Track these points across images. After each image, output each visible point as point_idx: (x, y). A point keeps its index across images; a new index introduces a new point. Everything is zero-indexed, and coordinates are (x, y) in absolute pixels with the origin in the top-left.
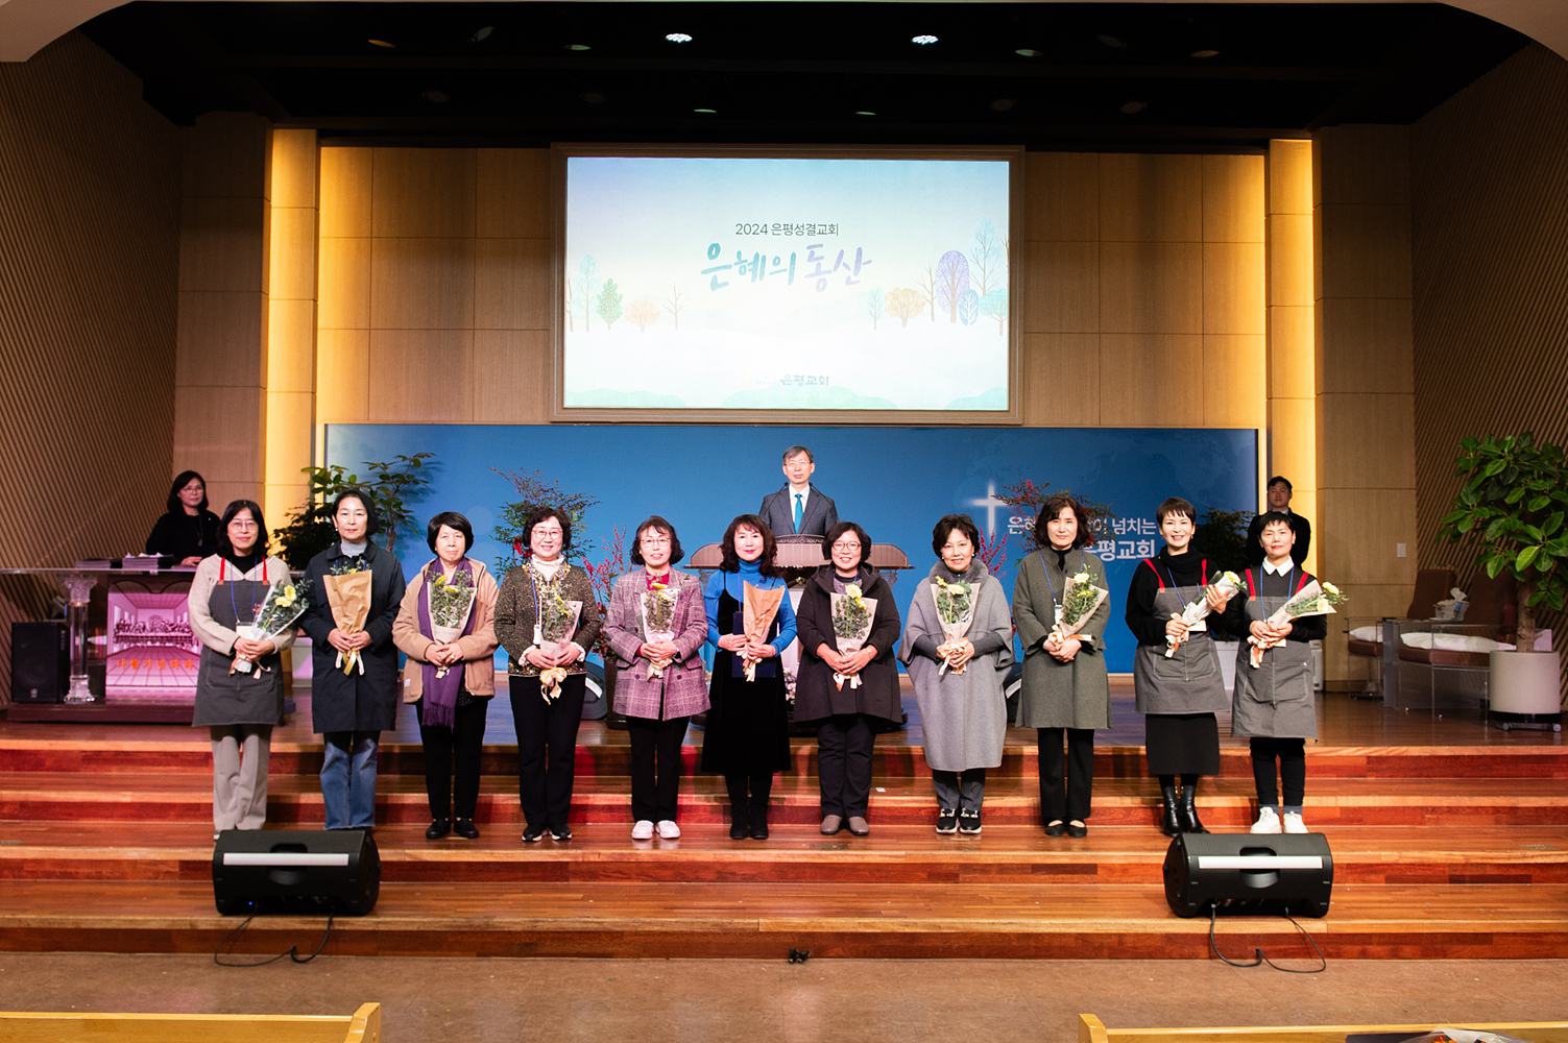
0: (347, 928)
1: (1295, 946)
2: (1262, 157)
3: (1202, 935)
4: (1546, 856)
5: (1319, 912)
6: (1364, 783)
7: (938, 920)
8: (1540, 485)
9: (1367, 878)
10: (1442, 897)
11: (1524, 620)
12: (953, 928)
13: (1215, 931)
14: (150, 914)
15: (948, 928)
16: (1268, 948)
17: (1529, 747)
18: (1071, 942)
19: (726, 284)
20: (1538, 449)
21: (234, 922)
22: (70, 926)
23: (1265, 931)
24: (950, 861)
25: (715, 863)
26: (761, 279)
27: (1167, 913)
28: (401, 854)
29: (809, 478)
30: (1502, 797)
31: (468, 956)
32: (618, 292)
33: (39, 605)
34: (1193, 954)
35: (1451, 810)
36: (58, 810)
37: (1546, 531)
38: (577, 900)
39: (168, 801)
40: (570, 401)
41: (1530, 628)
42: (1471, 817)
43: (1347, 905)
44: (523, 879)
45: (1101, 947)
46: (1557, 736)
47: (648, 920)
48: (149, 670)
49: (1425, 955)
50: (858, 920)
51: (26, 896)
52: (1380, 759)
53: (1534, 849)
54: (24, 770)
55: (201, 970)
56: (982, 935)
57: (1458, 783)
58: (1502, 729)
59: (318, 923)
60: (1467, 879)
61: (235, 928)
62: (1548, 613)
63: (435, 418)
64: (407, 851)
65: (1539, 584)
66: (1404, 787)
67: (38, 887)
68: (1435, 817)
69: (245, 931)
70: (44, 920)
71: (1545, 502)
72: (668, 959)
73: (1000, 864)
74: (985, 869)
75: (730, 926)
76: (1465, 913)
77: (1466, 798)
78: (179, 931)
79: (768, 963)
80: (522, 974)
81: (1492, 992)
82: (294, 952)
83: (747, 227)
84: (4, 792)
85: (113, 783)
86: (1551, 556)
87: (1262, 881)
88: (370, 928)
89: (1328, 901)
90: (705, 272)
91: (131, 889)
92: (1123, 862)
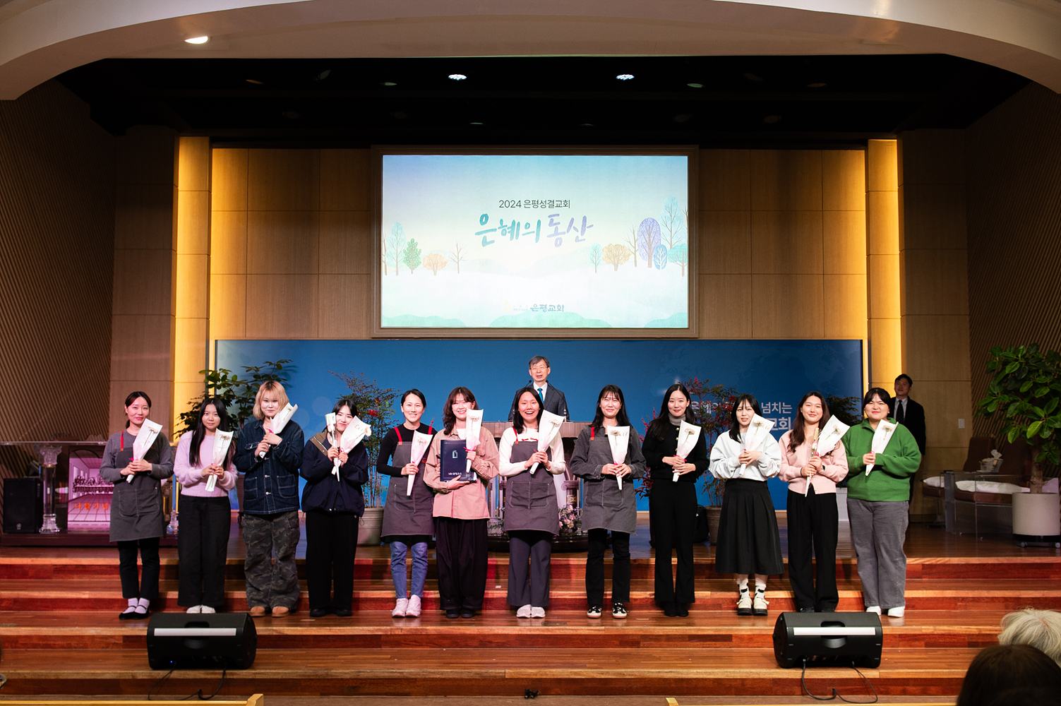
1: (858, 687)
2: (864, 151)
3: (797, 679)
5: (874, 665)
6: (919, 582)
7: (623, 670)
8: (1042, 379)
9: (913, 643)
10: (961, 656)
11: (1035, 472)
12: (633, 675)
13: (805, 677)
14: (106, 669)
15: (630, 675)
16: (841, 688)
17: (1037, 558)
18: (710, 684)
19: (493, 242)
21: (161, 674)
22: (53, 678)
23: (838, 677)
24: (634, 633)
25: (478, 635)
26: (517, 239)
27: (775, 666)
28: (271, 630)
29: (547, 377)
30: (1012, 591)
31: (314, 695)
32: (418, 247)
33: (21, 466)
34: (791, 692)
35: (975, 600)
36: (38, 603)
37: (1047, 410)
38: (387, 659)
39: (114, 597)
40: (384, 324)
41: (1039, 477)
42: (988, 604)
43: (896, 661)
44: (351, 646)
45: (730, 687)
46: (1058, 551)
47: (432, 671)
48: (98, 510)
49: (945, 693)
50: (570, 670)
52: (931, 566)
57: (985, 582)
58: (1020, 546)
59: (216, 674)
61: (161, 677)
63: (292, 336)
64: (274, 628)
66: (946, 585)
67: (28, 654)
68: (964, 604)
69: (168, 680)
70: (35, 673)
71: (1046, 391)
72: (445, 696)
73: (668, 635)
74: (658, 638)
75: (485, 675)
77: (986, 592)
78: (123, 680)
79: (511, 698)
82: (200, 693)
83: (507, 203)
84: (3, 592)
85: (75, 586)
87: (836, 644)
88: (250, 677)
89: (880, 658)
90: (478, 234)
91: (90, 655)
92: (749, 633)
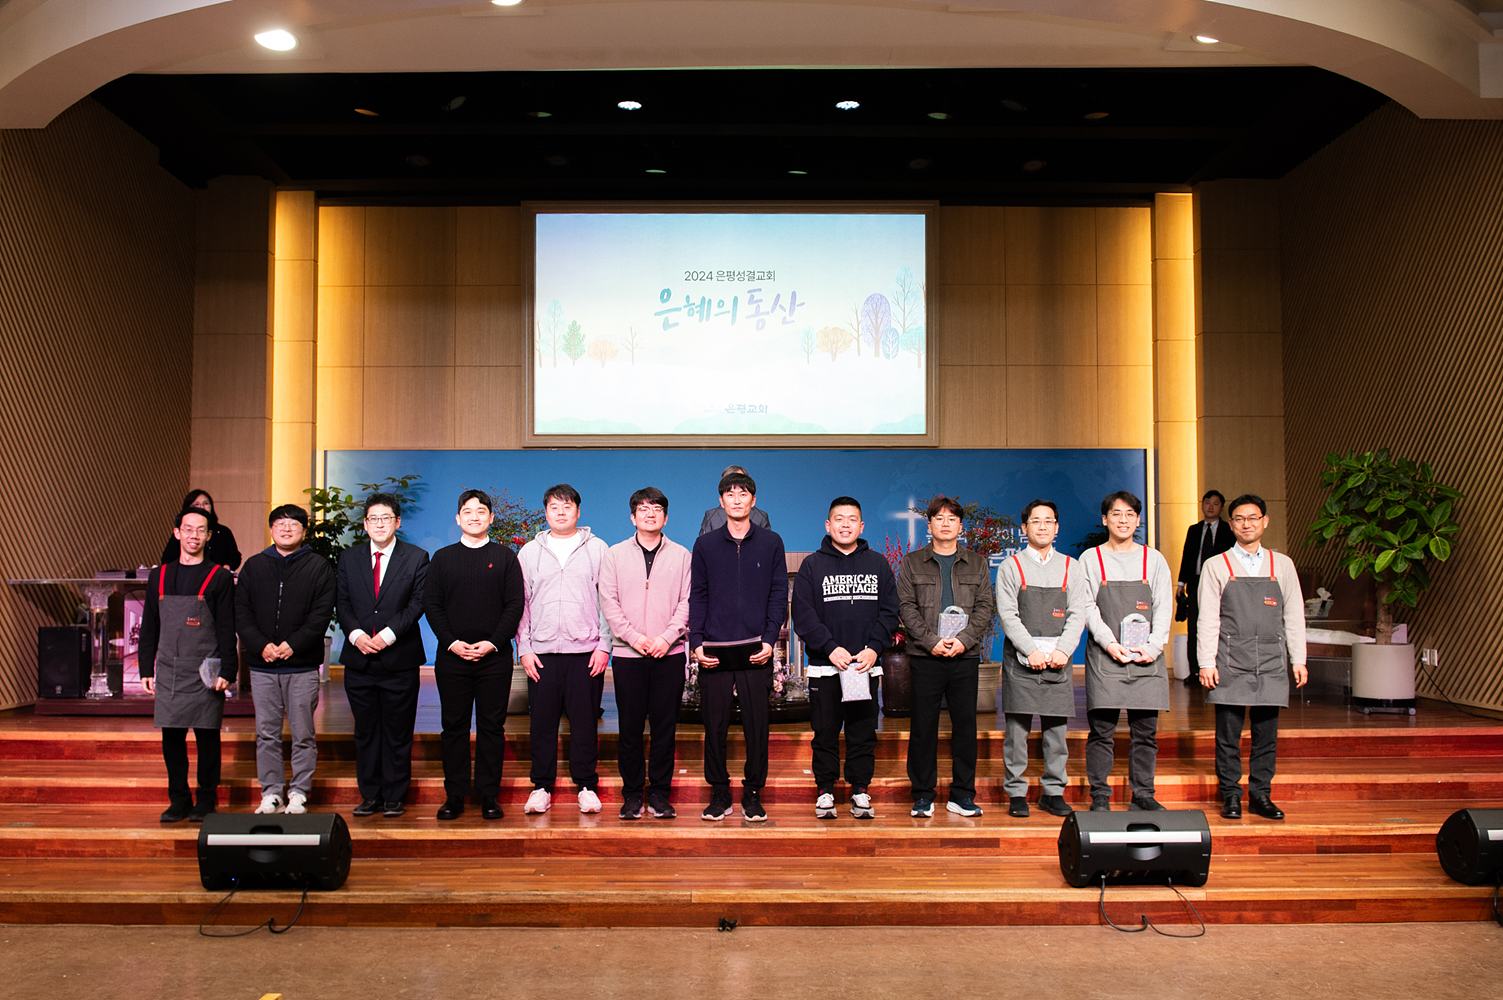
0: (320, 901)
1: (1177, 913)
2: (1149, 209)
3: (1094, 903)
4: (1404, 828)
5: (1198, 882)
7: (853, 892)
8: (1396, 496)
9: (1242, 849)
10: (1310, 866)
11: (1381, 616)
12: (867, 898)
13: (1105, 900)
14: (144, 889)
15: (863, 898)
16: (1152, 914)
17: (1388, 729)
18: (974, 910)
19: (676, 324)
20: (1394, 463)
21: (218, 896)
22: (72, 901)
23: (1149, 899)
24: (867, 837)
25: (655, 839)
26: (708, 319)
27: (1061, 883)
28: (373, 833)
30: (1363, 775)
31: (430, 926)
32: (582, 332)
33: (66, 611)
34: (1085, 920)
35: (1319, 787)
36: (71, 794)
37: (1402, 537)
38: (530, 874)
40: (540, 429)
41: (1388, 623)
42: (1336, 793)
43: (1225, 874)
44: (483, 855)
45: (1002, 915)
46: (1413, 719)
47: (591, 893)
49: (1295, 920)
50: (781, 892)
51: (34, 873)
53: (1392, 822)
54: (45, 758)
55: (187, 941)
56: (893, 905)
57: (1323, 762)
58: (1363, 713)
59: (293, 897)
60: (1333, 849)
61: (218, 901)
62: (1404, 610)
63: (421, 445)
64: (379, 830)
65: (1395, 584)
67: (47, 864)
68: (1303, 792)
69: (227, 904)
71: (1400, 511)
72: (609, 927)
73: (912, 839)
74: (898, 844)
75: (664, 898)
76: (1331, 881)
77: (1332, 776)
78: (169, 904)
79: (700, 931)
80: (476, 943)
81: (1355, 954)
82: (272, 923)
83: (696, 275)
84: (25, 779)
85: (124, 769)
86: (1406, 558)
87: (1147, 854)
88: (341, 902)
89: (1207, 872)
90: (658, 314)
91: (131, 866)
92: (1022, 836)
